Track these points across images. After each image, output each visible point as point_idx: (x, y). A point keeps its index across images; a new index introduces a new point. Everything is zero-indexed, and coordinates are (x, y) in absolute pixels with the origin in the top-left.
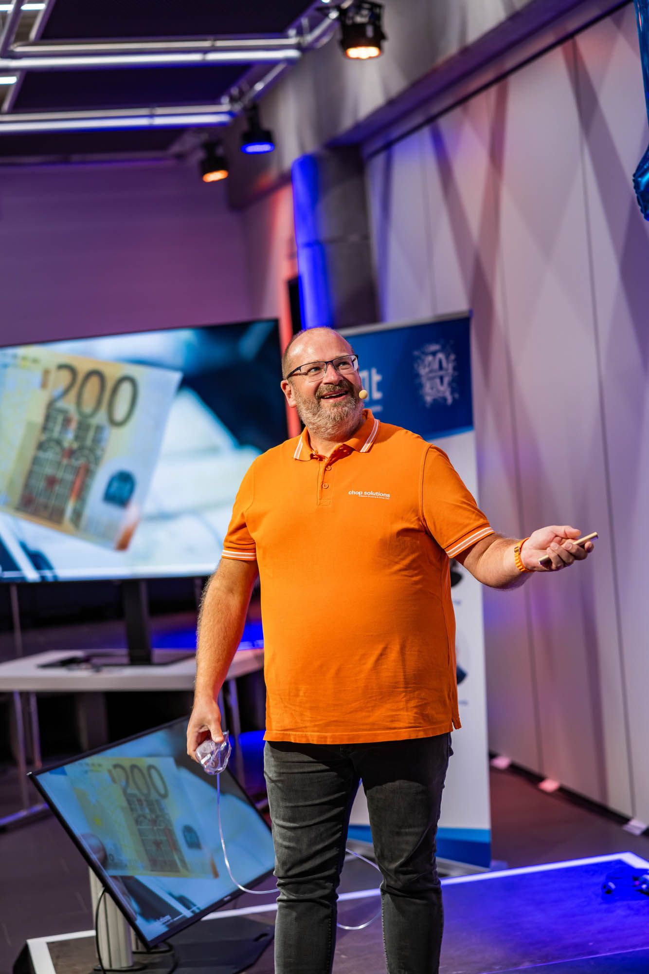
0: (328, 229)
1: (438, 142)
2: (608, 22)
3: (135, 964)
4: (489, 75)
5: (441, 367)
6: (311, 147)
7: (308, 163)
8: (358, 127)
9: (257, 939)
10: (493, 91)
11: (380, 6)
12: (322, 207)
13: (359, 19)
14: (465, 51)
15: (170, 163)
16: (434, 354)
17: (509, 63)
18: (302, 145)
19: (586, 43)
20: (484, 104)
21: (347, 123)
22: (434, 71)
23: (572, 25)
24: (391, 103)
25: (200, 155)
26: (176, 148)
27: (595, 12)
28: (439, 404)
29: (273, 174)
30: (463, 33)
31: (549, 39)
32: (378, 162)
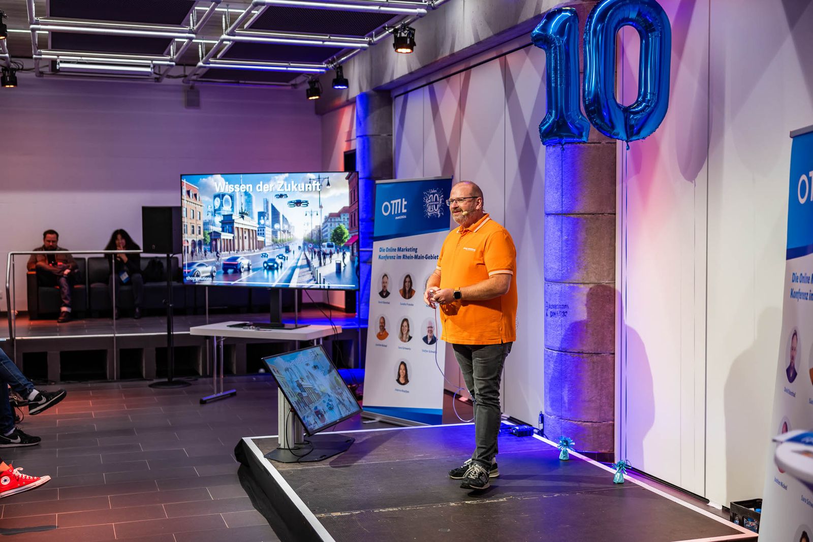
0: (372, 130)
1: (432, 94)
2: (522, 51)
3: (295, 447)
4: (462, 67)
5: (436, 200)
6: (365, 89)
7: (363, 97)
8: (392, 82)
9: (347, 442)
10: (463, 74)
11: (414, 30)
12: (369, 118)
13: (403, 35)
14: (452, 55)
15: (290, 88)
16: (433, 194)
17: (473, 63)
18: (361, 88)
19: (510, 58)
20: (458, 80)
21: (387, 80)
22: (436, 62)
23: (505, 50)
24: (411, 73)
25: (308, 86)
26: (293, 82)
27: (517, 46)
28: (434, 217)
29: (343, 99)
30: (453, 47)
31: (493, 54)
32: (400, 100)
